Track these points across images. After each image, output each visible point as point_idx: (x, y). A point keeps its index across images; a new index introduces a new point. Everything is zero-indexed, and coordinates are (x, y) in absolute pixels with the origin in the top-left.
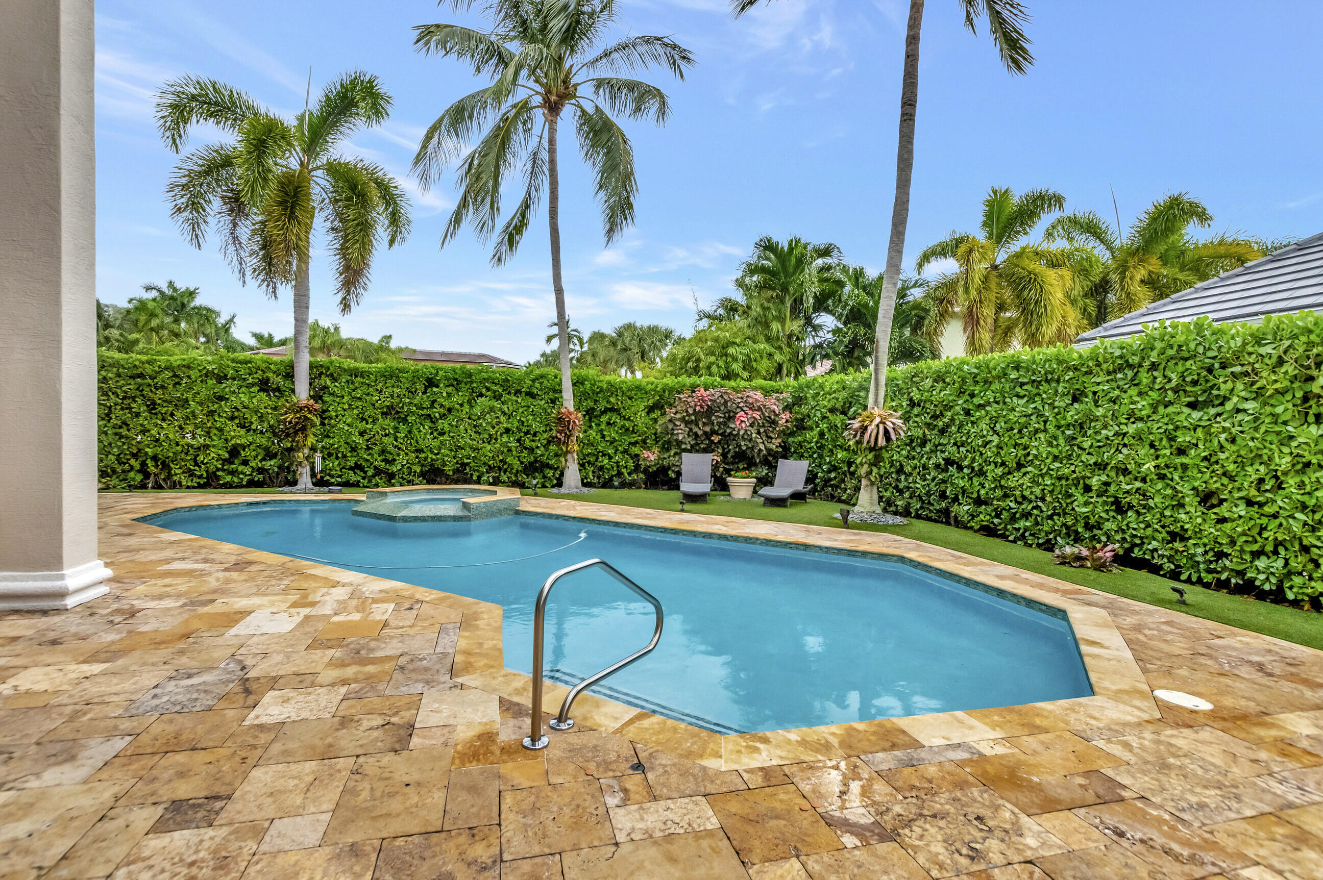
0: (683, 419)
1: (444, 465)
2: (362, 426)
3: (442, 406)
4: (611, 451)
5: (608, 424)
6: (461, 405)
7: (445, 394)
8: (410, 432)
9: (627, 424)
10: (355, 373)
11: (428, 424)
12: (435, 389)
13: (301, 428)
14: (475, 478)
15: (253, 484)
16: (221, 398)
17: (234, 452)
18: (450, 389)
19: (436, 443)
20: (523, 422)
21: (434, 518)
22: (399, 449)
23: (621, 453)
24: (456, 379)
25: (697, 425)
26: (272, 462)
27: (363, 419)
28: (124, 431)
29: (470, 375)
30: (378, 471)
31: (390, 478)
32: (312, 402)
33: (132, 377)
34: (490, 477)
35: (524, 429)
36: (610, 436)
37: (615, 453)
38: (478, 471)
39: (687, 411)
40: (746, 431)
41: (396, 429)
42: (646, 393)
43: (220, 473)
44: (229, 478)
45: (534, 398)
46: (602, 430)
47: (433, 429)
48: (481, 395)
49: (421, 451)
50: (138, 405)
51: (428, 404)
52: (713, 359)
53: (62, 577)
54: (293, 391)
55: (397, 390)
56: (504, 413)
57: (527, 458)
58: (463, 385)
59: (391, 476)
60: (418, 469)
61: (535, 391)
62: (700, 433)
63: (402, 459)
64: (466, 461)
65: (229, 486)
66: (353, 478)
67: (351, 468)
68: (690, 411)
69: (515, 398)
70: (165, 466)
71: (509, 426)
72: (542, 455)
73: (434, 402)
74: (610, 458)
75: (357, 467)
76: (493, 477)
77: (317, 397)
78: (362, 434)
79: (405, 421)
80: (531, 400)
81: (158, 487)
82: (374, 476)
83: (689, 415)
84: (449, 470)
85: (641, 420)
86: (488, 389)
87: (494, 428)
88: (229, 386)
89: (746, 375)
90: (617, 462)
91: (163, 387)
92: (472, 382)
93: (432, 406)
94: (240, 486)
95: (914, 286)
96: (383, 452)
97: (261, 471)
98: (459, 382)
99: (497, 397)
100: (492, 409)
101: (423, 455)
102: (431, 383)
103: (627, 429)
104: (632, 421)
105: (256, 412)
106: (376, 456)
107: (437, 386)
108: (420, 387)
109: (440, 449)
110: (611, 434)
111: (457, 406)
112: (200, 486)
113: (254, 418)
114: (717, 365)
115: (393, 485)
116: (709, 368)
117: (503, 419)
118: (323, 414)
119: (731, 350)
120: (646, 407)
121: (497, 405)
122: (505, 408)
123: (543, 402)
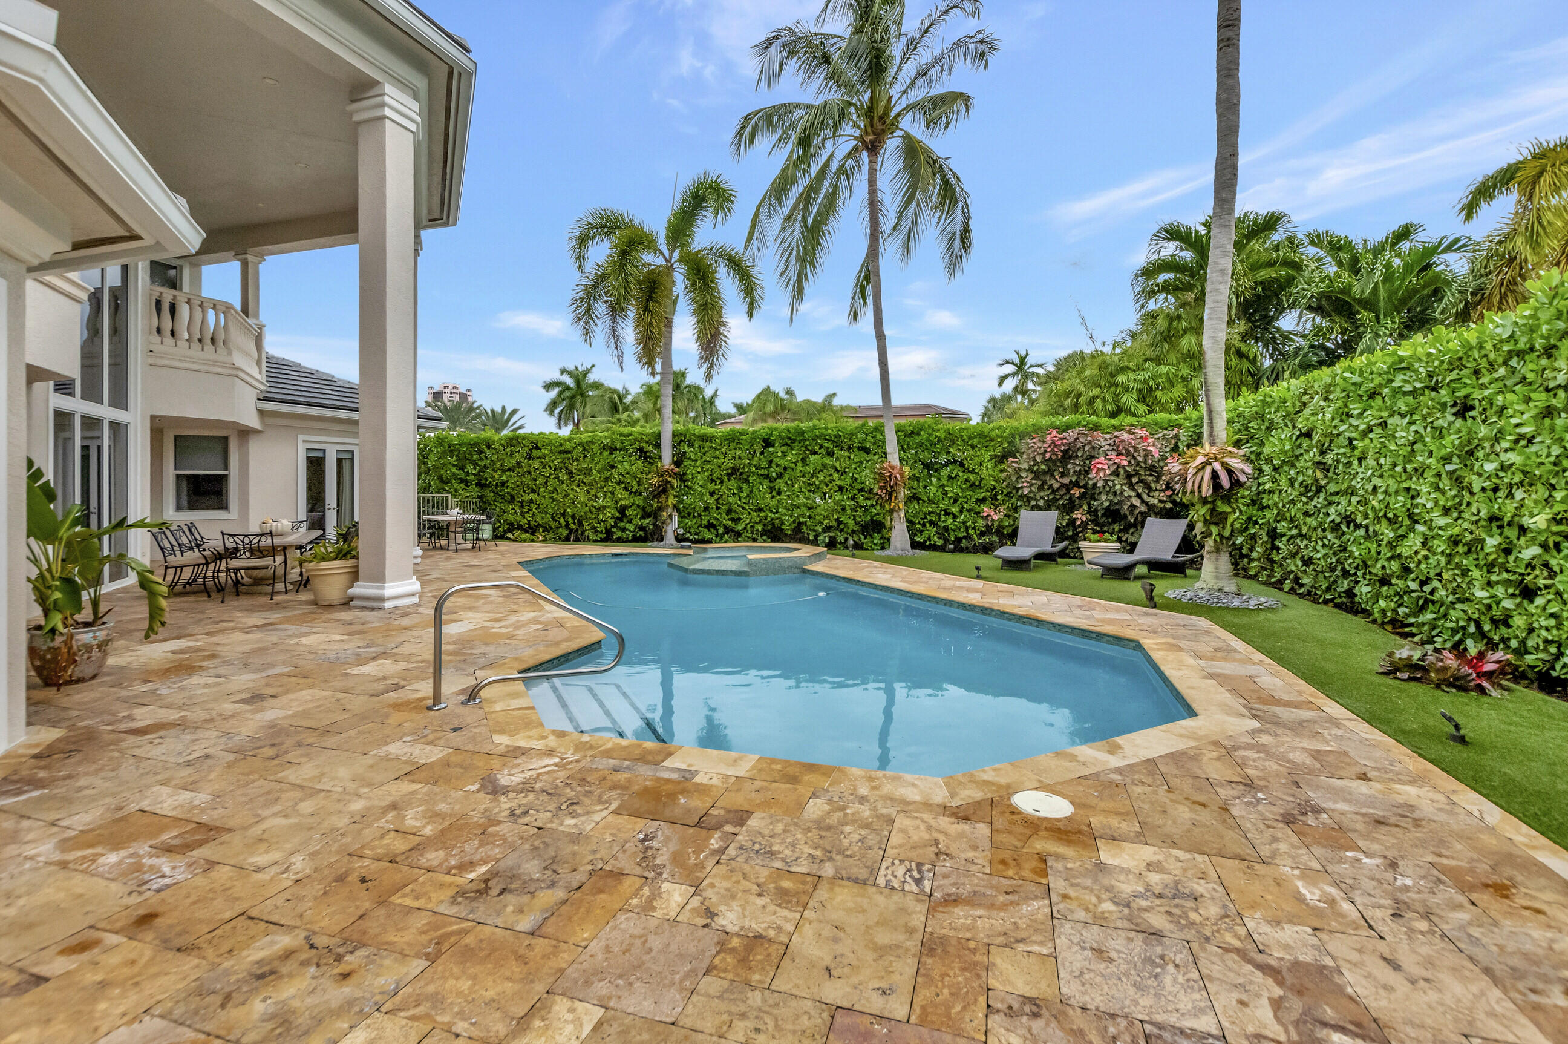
0: (1030, 470)
1: (782, 523)
2: (712, 487)
3: (778, 465)
4: (954, 509)
5: (950, 478)
6: (795, 464)
7: (780, 454)
8: (751, 492)
9: (972, 477)
10: (704, 438)
11: (766, 483)
12: (771, 449)
13: (663, 489)
14: (811, 538)
15: (636, 540)
16: (613, 467)
17: (622, 510)
18: (784, 448)
19: (774, 502)
20: (856, 479)
21: (718, 572)
22: (743, 508)
23: (968, 510)
24: (790, 438)
25: (1053, 476)
26: (647, 521)
27: (712, 481)
28: (555, 496)
29: (803, 433)
30: (728, 530)
31: (737, 535)
32: (673, 466)
33: (560, 452)
34: (825, 538)
35: (858, 486)
36: (952, 492)
37: (961, 512)
38: (814, 531)
39: (1035, 460)
40: (1106, 481)
41: (741, 489)
42: (992, 440)
43: (614, 530)
44: (620, 534)
45: (868, 453)
46: (943, 486)
47: (772, 488)
48: (815, 453)
49: (760, 510)
50: (563, 476)
51: (764, 464)
52: (1096, 391)
53: (383, 588)
54: (660, 457)
55: (738, 452)
56: (837, 471)
57: (862, 518)
58: (796, 444)
59: (738, 534)
60: (760, 527)
61: (868, 445)
62: (1056, 485)
63: (746, 519)
64: (802, 520)
65: (620, 540)
66: (708, 535)
67: (706, 527)
68: (1039, 459)
69: (847, 454)
70: (580, 524)
71: (842, 483)
72: (878, 514)
73: (771, 462)
74: (955, 517)
75: (710, 526)
76: (830, 537)
77: (677, 464)
78: (712, 494)
79: (747, 481)
80: (865, 455)
81: (577, 540)
82: (723, 534)
83: (1036, 463)
84: (787, 528)
85: (988, 472)
86: (821, 447)
87: (827, 485)
88: (618, 456)
89: (1143, 408)
90: (964, 523)
91: (577, 460)
92: (805, 440)
93: (770, 466)
94: (627, 541)
95: (1449, 248)
96: (729, 511)
97: (642, 528)
98: (794, 441)
99: (830, 454)
100: (824, 466)
101: (762, 514)
102: (768, 443)
103: (973, 484)
104: (977, 473)
105: (635, 477)
106: (724, 515)
107: (773, 446)
108: (758, 448)
109: (778, 507)
110: (954, 490)
111: (793, 465)
112: (602, 540)
113: (634, 483)
114: (1104, 401)
115: (739, 542)
116: (1091, 402)
117: (836, 476)
118: (682, 478)
119: (1121, 378)
120: (992, 457)
121: (827, 460)
122: (837, 465)
123: (877, 457)
